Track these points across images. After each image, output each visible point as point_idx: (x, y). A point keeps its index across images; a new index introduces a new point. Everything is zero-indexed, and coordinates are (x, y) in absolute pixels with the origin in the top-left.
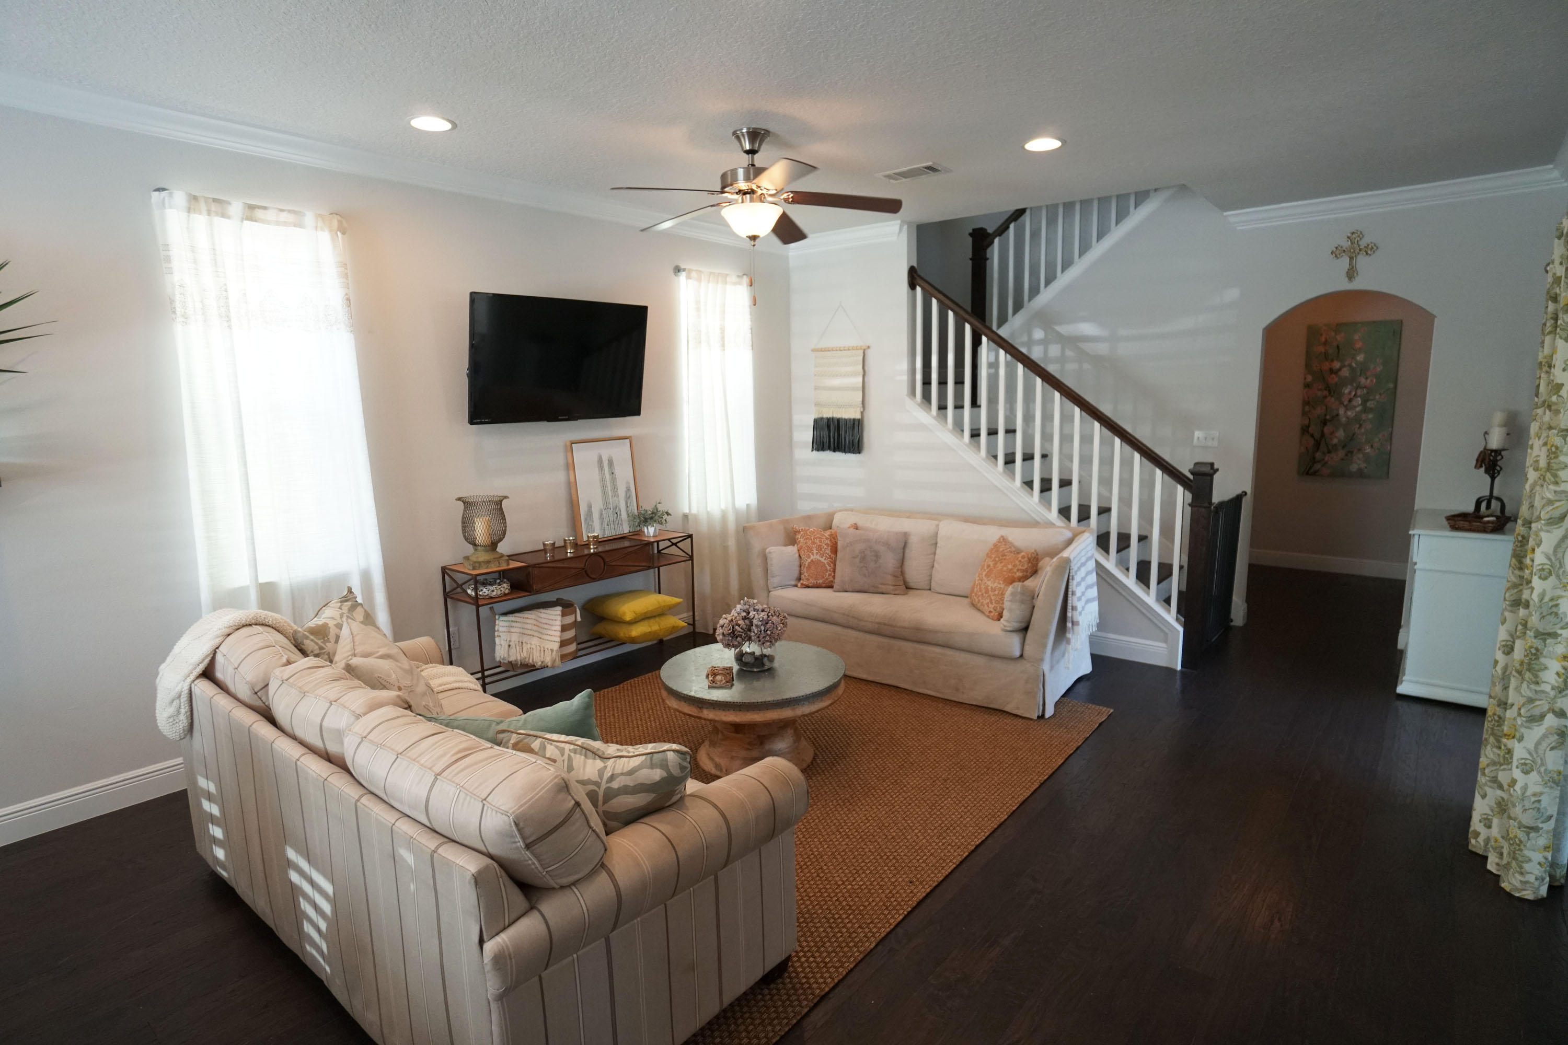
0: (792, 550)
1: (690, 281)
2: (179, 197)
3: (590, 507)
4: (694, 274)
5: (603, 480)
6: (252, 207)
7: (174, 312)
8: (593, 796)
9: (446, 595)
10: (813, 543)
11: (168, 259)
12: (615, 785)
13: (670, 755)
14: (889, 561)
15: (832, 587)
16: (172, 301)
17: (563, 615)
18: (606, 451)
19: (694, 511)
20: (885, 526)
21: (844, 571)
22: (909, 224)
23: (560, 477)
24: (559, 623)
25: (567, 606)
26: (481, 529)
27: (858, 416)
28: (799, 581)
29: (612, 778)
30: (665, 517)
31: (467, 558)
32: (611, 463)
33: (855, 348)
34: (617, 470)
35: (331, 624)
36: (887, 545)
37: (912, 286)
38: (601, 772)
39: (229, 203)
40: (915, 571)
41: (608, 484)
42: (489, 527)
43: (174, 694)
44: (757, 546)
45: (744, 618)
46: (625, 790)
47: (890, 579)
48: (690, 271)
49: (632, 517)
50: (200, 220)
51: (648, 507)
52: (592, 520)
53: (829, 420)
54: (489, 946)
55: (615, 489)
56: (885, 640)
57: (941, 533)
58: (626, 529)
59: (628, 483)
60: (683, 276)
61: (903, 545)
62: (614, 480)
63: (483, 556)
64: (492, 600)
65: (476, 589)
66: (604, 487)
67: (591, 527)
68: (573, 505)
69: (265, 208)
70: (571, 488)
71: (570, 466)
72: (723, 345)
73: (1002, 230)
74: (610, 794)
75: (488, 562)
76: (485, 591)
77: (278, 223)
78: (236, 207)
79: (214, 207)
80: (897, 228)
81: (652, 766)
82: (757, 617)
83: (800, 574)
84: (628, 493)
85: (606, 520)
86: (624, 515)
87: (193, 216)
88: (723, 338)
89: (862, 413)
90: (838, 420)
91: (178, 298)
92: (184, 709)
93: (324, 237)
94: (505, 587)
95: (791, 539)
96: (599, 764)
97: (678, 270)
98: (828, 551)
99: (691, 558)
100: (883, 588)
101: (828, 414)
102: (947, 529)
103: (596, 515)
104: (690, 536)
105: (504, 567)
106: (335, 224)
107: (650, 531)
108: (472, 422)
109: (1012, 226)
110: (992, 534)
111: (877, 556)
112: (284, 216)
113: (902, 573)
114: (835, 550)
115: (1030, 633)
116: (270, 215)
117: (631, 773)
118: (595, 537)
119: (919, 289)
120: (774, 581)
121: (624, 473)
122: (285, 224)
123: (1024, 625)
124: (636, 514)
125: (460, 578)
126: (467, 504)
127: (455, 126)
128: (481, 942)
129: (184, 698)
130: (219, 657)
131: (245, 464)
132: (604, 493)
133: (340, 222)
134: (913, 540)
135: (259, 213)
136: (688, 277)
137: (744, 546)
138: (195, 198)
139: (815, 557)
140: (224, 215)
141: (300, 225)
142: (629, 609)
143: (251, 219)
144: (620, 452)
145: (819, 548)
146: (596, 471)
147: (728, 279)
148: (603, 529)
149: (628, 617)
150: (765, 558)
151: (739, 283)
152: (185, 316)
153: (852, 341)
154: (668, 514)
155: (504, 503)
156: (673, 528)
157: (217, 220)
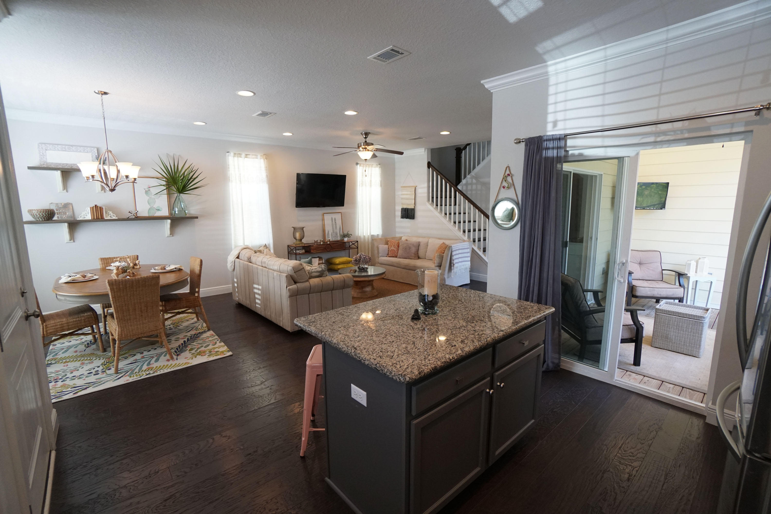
0: (387, 246)
1: (361, 167)
2: (232, 154)
3: (328, 232)
4: (362, 165)
5: (333, 224)
6: (247, 155)
7: (230, 180)
8: (309, 273)
9: (289, 253)
10: (392, 244)
11: (229, 168)
12: (313, 271)
13: (323, 266)
14: (413, 250)
15: (397, 257)
16: (229, 178)
17: (319, 260)
18: (334, 216)
19: (360, 235)
20: (414, 240)
21: (400, 252)
22: (428, 149)
23: (320, 223)
24: (318, 262)
25: (320, 258)
26: (298, 235)
27: (413, 208)
28: (388, 255)
29: (312, 270)
30: (350, 235)
31: (294, 243)
32: (335, 219)
33: (413, 187)
34: (337, 221)
35: (262, 250)
36: (413, 245)
37: (429, 167)
38: (310, 269)
39: (242, 154)
40: (421, 253)
41: (334, 226)
42: (300, 234)
43: (231, 261)
44: (376, 244)
45: (359, 257)
46: (315, 272)
47: (413, 255)
48: (361, 164)
49: (341, 236)
50: (236, 158)
51: (346, 233)
52: (329, 235)
53: (405, 209)
54: (288, 288)
55: (336, 227)
56: (407, 271)
57: (429, 241)
58: (339, 239)
59: (340, 225)
60: (358, 166)
61: (418, 245)
62: (336, 225)
63: (298, 242)
64: (300, 254)
65: (296, 251)
66: (333, 226)
67: (328, 237)
68: (324, 231)
69: (249, 155)
70: (324, 226)
71: (323, 220)
72: (371, 186)
73: (465, 148)
74: (312, 272)
75: (299, 244)
76: (298, 252)
77: (252, 158)
78: (243, 155)
79: (239, 155)
80: (424, 150)
81: (320, 268)
82: (363, 257)
83: (388, 253)
84: (340, 228)
85: (333, 236)
86: (339, 235)
87: (235, 158)
88: (371, 184)
89: (414, 207)
90: (408, 209)
91: (230, 177)
92: (233, 265)
93: (262, 161)
94: (303, 251)
95: (387, 243)
96: (310, 267)
97: (357, 164)
98: (397, 247)
99: (358, 248)
100: (411, 257)
101: (405, 207)
102: (430, 241)
103: (330, 233)
104: (357, 241)
105: (303, 245)
106: (265, 157)
107: (346, 239)
108: (296, 207)
109: (468, 147)
110: (441, 242)
111: (410, 248)
112: (253, 156)
113: (418, 253)
114: (398, 246)
115: (442, 267)
116: (250, 156)
117: (316, 269)
118: (330, 240)
119: (430, 168)
120: (380, 255)
121: (339, 222)
122: (253, 158)
123: (440, 265)
124: (342, 234)
125: (292, 248)
126: (294, 228)
127: (293, 134)
128: (287, 287)
129: (233, 262)
130: (240, 254)
131: (243, 216)
132: (333, 228)
133: (266, 157)
134: (421, 244)
135: (248, 156)
136: (360, 166)
137: (373, 244)
138: (235, 154)
139: (393, 248)
140: (241, 157)
141: (257, 158)
142: (338, 261)
143: (246, 157)
144: (338, 217)
145: (394, 246)
146: (331, 222)
147: (373, 166)
148: (332, 238)
149: (337, 262)
150: (378, 248)
151: (377, 167)
152: (232, 181)
153: (412, 184)
154: (351, 235)
155: (304, 229)
156: (352, 239)
157: (240, 158)
